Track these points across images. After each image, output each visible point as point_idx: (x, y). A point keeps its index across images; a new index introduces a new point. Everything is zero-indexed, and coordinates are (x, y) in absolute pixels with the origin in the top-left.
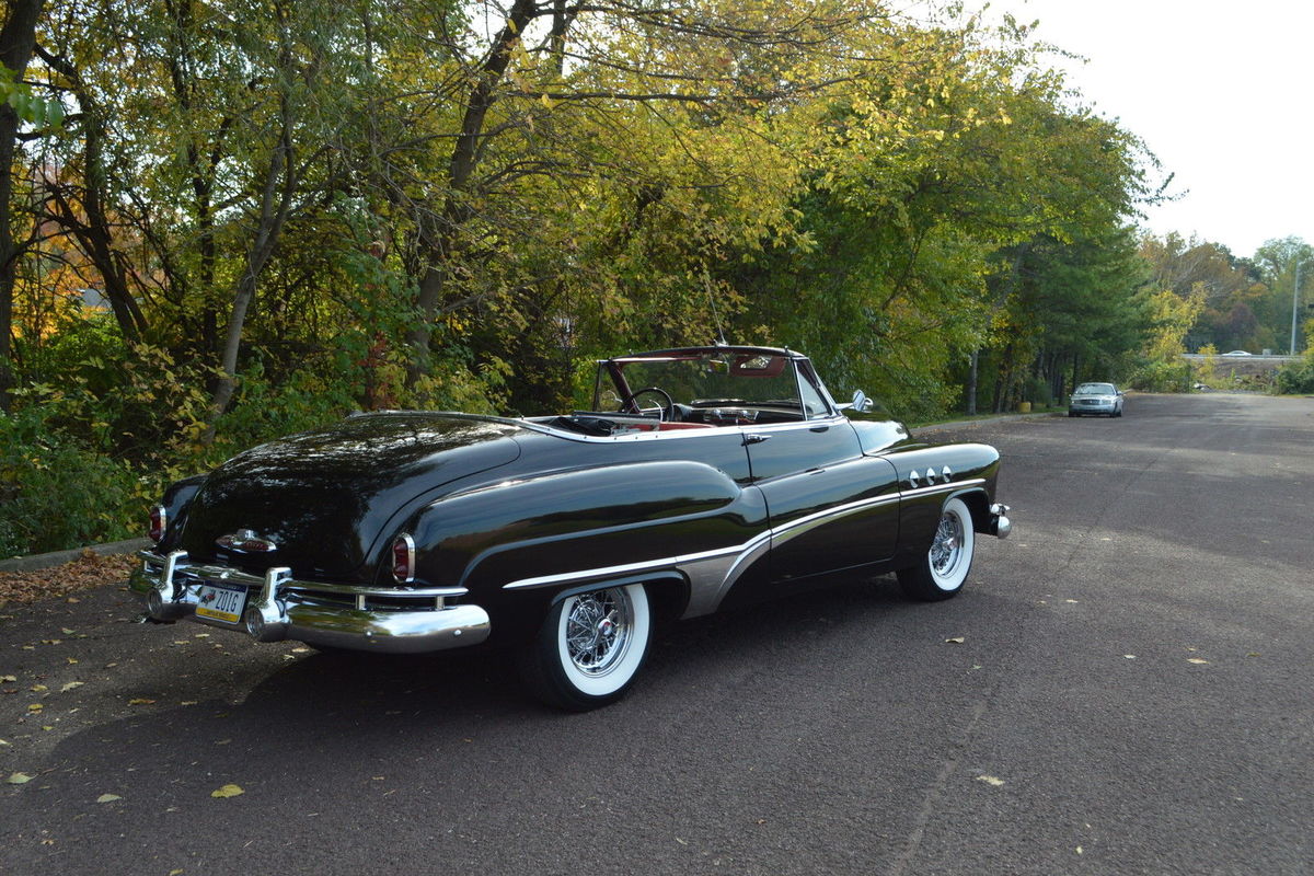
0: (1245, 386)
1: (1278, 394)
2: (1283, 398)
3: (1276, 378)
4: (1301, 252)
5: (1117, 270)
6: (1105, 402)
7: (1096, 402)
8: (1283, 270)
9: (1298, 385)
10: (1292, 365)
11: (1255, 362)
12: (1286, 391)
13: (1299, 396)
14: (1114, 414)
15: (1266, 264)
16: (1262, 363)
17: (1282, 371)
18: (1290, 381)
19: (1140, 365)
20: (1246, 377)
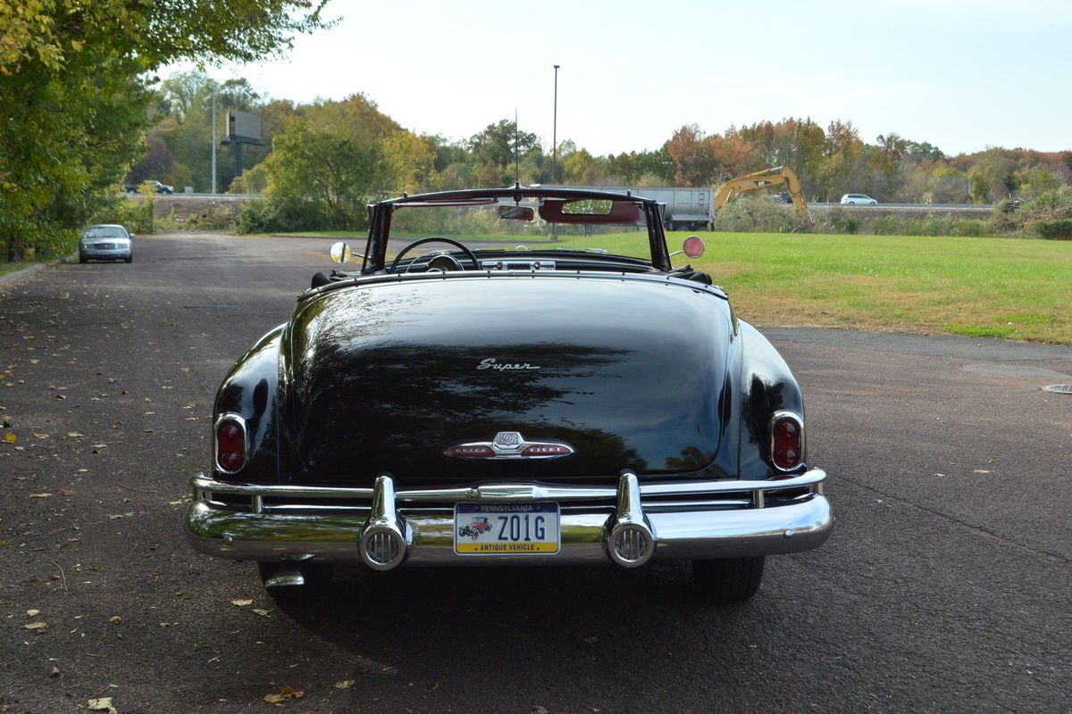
0: (193, 226)
1: (242, 234)
2: (249, 237)
3: (239, 216)
4: (207, 87)
5: (140, 100)
6: (121, 246)
7: (111, 246)
8: (189, 104)
9: (261, 225)
10: (253, 204)
11: (182, 201)
12: (250, 231)
13: (264, 235)
14: (127, 259)
15: (172, 97)
16: (189, 201)
17: (245, 210)
18: (254, 220)
19: (106, 204)
20: (193, 216)
